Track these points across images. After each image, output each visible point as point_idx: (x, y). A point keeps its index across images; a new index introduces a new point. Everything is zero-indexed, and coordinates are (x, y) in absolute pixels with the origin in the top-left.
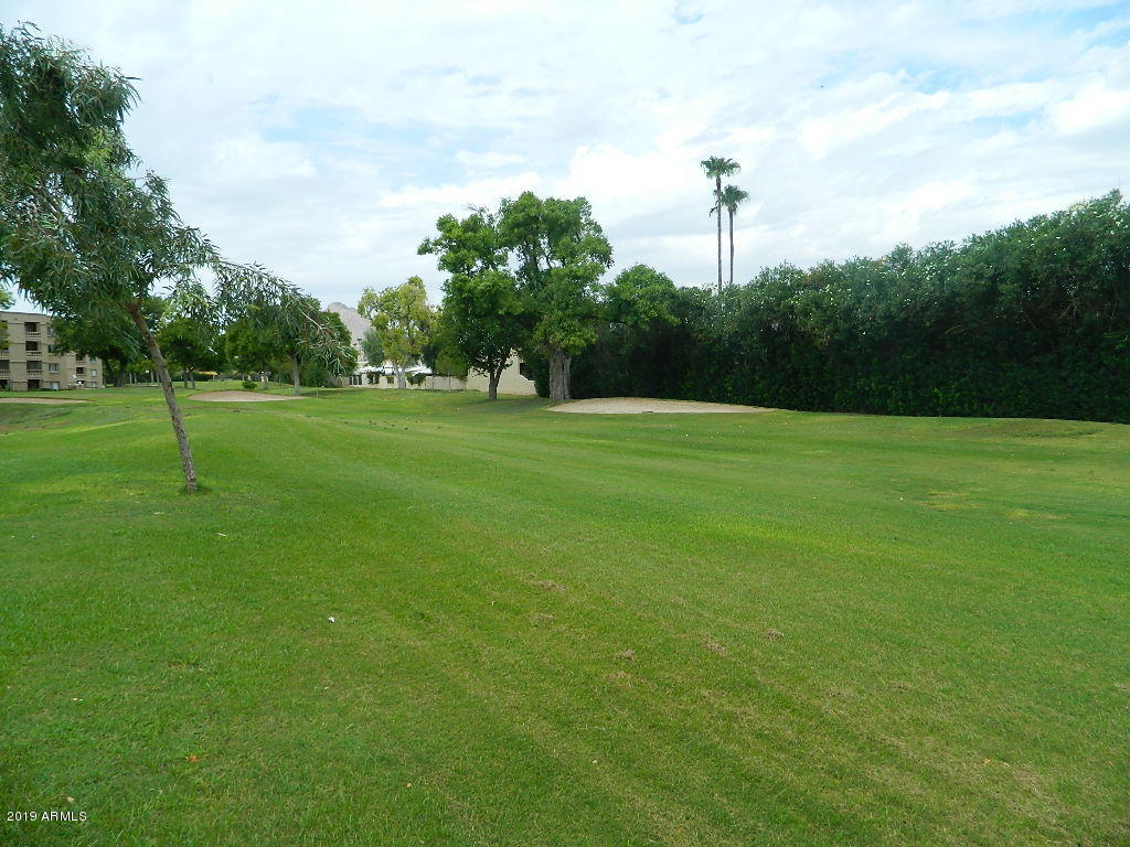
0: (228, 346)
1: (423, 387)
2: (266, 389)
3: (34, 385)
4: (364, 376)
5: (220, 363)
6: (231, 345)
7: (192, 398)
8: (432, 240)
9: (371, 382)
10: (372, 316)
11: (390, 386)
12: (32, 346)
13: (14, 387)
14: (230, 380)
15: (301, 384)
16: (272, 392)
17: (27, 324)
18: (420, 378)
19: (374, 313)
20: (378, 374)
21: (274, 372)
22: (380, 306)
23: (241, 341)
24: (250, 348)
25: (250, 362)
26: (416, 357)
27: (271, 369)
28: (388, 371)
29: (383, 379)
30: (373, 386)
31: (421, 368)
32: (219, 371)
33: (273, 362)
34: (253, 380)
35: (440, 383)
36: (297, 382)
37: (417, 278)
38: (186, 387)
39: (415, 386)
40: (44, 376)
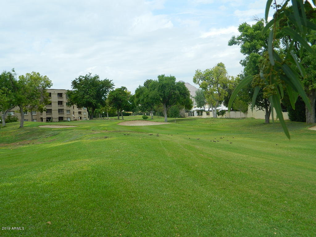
0: (136, 100)
1: (224, 116)
2: (152, 119)
3: (61, 119)
4: (195, 112)
5: (133, 108)
6: (137, 99)
7: (119, 124)
8: (236, 37)
9: (198, 115)
10: (200, 83)
11: (208, 117)
12: (60, 103)
13: (54, 120)
14: (138, 115)
15: (168, 117)
16: (155, 120)
17: (59, 94)
18: (223, 112)
19: (201, 82)
20: (202, 111)
21: (155, 111)
22: (203, 79)
23: (141, 97)
24: (145, 100)
25: (146, 107)
26: (220, 102)
27: (154, 110)
28: (207, 109)
29: (204, 113)
30: (200, 117)
31: (223, 107)
32: (133, 111)
33: (155, 107)
34: (147, 115)
35: (233, 114)
36: (166, 115)
37: (221, 63)
38: (119, 119)
39: (220, 116)
40: (65, 115)
